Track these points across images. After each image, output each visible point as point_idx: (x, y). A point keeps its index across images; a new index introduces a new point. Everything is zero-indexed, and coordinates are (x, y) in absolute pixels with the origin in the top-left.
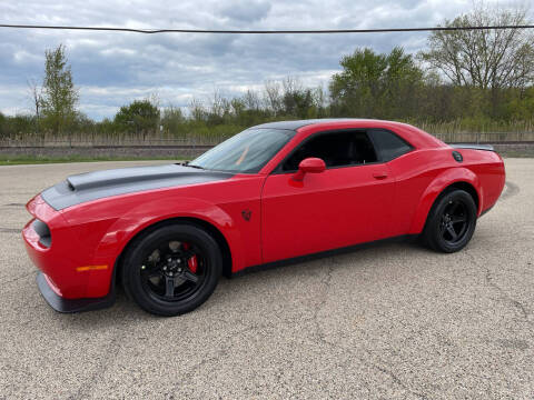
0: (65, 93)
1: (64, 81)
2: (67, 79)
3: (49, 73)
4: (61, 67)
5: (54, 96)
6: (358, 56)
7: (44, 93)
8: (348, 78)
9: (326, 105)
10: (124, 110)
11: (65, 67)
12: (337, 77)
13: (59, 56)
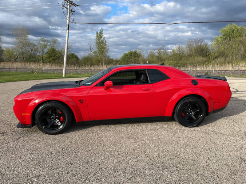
2: (104, 42)
3: (97, 40)
5: (99, 49)
13: (101, 33)
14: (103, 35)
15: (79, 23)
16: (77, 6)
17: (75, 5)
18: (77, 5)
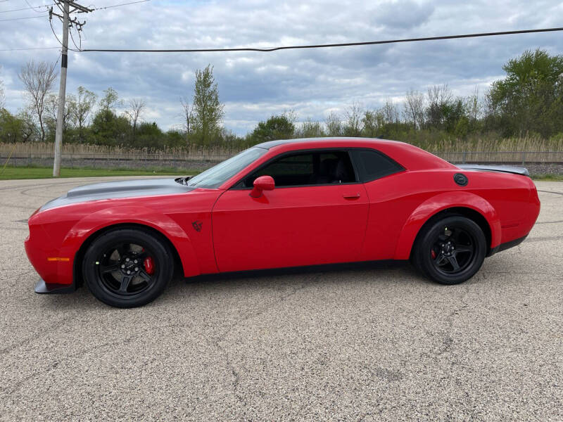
0: (212, 110)
1: (210, 99)
2: (214, 97)
3: (198, 92)
4: (209, 86)
5: (202, 112)
6: (528, 60)
7: (193, 110)
8: (513, 85)
9: (480, 117)
10: (261, 125)
11: (212, 85)
12: (500, 84)
13: (207, 75)
14: (211, 80)
15: (85, 51)
16: (91, 11)
17: (85, 10)
18: (90, 9)
